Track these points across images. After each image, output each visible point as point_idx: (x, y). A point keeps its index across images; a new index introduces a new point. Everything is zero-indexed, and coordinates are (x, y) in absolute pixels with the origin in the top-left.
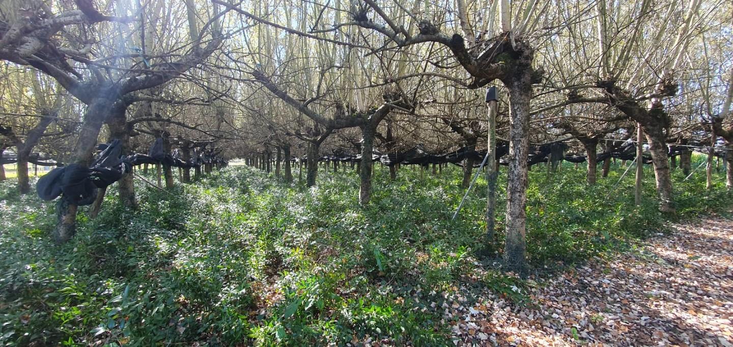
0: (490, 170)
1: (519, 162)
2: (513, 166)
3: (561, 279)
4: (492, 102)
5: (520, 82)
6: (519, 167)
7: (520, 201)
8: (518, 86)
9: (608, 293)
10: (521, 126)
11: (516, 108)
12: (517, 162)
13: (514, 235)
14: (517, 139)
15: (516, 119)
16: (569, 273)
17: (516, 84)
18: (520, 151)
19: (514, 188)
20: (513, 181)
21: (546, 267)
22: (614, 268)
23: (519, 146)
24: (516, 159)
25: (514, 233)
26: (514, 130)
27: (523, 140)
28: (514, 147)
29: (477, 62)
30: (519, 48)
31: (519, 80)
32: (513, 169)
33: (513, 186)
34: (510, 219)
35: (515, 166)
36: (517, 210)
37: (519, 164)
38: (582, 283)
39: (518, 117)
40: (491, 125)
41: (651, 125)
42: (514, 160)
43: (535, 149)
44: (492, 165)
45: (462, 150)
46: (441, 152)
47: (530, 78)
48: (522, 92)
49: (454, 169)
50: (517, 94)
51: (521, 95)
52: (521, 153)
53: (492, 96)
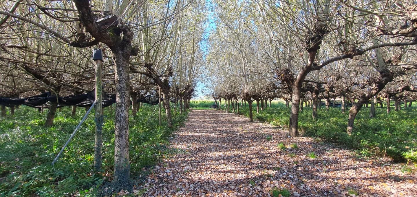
0: (98, 113)
1: (125, 108)
2: (120, 110)
3: (150, 180)
4: (99, 61)
5: (123, 52)
6: (125, 111)
7: (126, 135)
8: (122, 54)
9: (172, 178)
10: (125, 82)
11: (121, 69)
12: (123, 108)
13: (122, 161)
14: (122, 91)
15: (121, 77)
16: (151, 174)
17: (120, 52)
18: (125, 100)
19: (121, 127)
20: (120, 121)
21: (141, 176)
22: (167, 162)
23: (124, 96)
24: (122, 106)
25: (123, 160)
26: (120, 84)
27: (126, 92)
28: (121, 97)
29: (97, 25)
30: (124, 28)
31: (122, 50)
32: (120, 113)
33: (120, 125)
34: (119, 150)
35: (122, 111)
36: (124, 143)
37: (125, 109)
38: (160, 178)
39: (123, 75)
40: (98, 79)
41: (164, 88)
42: (120, 106)
43: (108, 97)
44: (99, 110)
45: (45, 95)
46: (13, 97)
47: (130, 51)
48: (125, 59)
49: (28, 110)
50: (121, 60)
51: (124, 61)
52: (126, 101)
53: (98, 57)
